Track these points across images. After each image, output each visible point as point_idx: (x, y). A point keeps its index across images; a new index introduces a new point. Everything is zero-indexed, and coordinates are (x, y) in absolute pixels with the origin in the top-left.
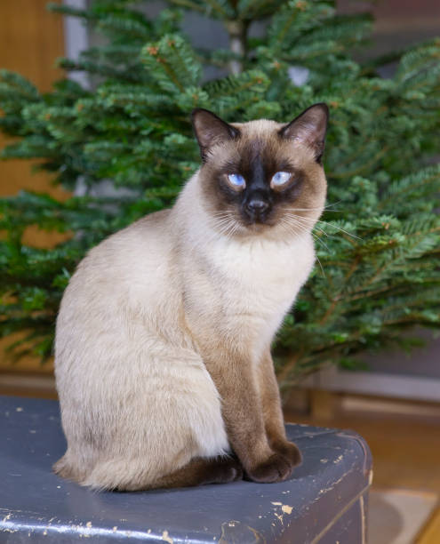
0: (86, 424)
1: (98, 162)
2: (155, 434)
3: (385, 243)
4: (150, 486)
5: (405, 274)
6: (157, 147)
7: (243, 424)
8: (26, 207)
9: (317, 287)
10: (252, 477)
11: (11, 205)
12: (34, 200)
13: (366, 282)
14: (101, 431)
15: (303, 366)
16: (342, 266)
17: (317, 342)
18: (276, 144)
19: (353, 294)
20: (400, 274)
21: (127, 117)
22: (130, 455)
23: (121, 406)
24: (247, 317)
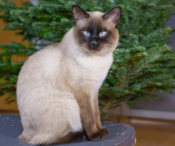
0: (30, 122)
1: (38, 30)
2: (55, 124)
3: (140, 56)
4: (54, 143)
5: (149, 69)
6: (58, 23)
7: (88, 119)
8: (13, 47)
9: (117, 73)
10: (91, 139)
11: (7, 47)
12: (15, 45)
13: (135, 71)
14: (36, 124)
15: (114, 104)
16: (125, 66)
17: (118, 95)
18: (102, 21)
19: (130, 76)
20: (147, 69)
21: (47, 13)
22: (46, 132)
23: (43, 114)
24: (91, 81)
